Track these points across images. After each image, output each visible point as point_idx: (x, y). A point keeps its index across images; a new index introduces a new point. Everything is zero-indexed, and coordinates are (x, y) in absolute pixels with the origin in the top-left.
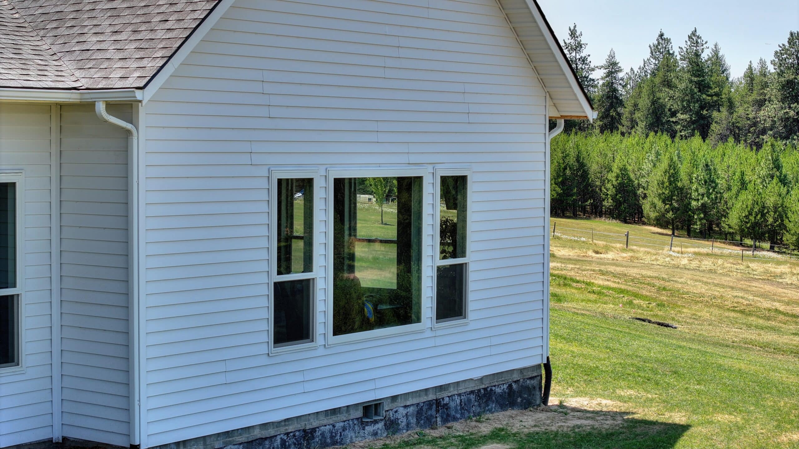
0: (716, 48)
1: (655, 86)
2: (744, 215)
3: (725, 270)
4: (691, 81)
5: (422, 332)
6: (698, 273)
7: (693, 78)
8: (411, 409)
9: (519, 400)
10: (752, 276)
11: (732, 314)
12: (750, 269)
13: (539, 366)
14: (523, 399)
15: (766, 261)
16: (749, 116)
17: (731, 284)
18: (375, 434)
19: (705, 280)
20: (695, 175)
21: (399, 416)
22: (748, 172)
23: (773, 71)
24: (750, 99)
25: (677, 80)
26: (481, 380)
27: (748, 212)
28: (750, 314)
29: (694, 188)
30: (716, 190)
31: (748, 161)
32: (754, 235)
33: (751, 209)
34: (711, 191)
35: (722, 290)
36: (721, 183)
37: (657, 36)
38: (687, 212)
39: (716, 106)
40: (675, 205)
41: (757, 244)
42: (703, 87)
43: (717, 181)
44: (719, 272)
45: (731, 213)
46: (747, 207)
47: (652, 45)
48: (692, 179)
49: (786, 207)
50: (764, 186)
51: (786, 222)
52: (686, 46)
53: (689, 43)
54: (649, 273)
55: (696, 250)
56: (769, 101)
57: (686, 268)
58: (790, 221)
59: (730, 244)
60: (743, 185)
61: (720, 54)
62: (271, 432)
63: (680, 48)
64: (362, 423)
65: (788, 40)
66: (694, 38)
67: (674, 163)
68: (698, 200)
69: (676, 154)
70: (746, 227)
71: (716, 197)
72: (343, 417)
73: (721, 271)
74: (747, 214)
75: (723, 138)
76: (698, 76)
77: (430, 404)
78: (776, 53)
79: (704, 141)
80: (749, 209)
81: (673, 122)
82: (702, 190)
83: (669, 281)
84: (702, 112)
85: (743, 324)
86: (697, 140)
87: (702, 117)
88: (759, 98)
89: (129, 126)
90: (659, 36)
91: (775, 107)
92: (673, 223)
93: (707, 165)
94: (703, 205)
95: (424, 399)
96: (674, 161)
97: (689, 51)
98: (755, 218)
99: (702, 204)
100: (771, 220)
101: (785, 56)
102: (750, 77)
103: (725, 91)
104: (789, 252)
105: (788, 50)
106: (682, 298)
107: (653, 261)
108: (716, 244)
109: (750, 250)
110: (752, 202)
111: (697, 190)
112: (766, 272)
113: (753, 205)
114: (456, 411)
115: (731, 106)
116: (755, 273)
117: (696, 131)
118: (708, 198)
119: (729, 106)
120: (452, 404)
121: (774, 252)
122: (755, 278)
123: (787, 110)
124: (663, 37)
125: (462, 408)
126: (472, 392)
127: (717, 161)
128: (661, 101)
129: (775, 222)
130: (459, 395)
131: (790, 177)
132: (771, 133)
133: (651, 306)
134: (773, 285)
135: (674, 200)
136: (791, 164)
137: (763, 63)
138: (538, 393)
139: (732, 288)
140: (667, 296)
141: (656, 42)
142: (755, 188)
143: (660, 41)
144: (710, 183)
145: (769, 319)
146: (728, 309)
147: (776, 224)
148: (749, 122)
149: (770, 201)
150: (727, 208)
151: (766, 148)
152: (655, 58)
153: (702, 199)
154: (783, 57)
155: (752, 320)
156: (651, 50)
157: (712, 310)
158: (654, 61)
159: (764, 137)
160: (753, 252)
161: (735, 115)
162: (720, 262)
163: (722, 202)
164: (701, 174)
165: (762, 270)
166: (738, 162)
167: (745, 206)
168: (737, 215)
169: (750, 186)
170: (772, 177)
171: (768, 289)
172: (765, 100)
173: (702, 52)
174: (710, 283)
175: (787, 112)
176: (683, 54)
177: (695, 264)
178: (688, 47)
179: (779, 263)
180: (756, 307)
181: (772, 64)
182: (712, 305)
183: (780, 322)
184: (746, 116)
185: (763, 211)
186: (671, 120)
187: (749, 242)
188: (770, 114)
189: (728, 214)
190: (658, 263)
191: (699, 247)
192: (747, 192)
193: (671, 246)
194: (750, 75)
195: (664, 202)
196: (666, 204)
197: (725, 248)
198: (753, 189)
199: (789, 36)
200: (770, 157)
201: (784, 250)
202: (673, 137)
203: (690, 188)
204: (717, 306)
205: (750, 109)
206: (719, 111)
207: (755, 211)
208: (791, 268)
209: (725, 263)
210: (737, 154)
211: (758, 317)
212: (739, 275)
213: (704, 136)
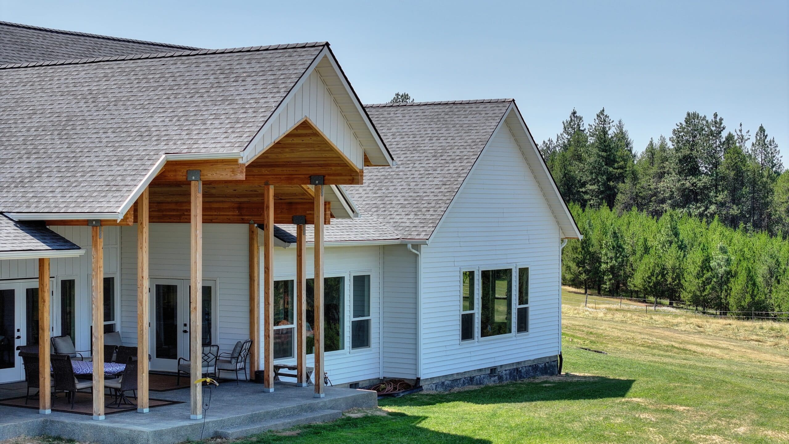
0: (620, 124)
1: (566, 160)
2: (647, 276)
3: (633, 321)
4: (599, 156)
5: (511, 337)
6: (613, 323)
7: (600, 153)
8: (507, 372)
9: (549, 371)
10: (655, 325)
11: (642, 348)
12: (653, 320)
13: (557, 355)
14: (550, 371)
15: (667, 314)
16: (651, 187)
17: (639, 331)
18: (494, 381)
19: (619, 328)
20: (604, 242)
21: (503, 374)
22: (650, 238)
23: (672, 147)
24: (651, 171)
25: (587, 155)
26: (534, 360)
27: (651, 273)
28: (654, 348)
29: (603, 252)
30: (622, 254)
31: (650, 228)
32: (656, 293)
33: (653, 271)
34: (618, 255)
35: (632, 334)
36: (628, 248)
37: (570, 113)
38: (598, 274)
39: (621, 178)
40: (588, 267)
41: (658, 300)
42: (610, 161)
43: (624, 246)
44: (629, 322)
45: (636, 274)
46: (649, 268)
47: (565, 122)
48: (602, 245)
49: (682, 268)
50: (664, 250)
51: (682, 281)
52: (595, 124)
53: (597, 121)
54: (577, 323)
55: (607, 306)
56: (668, 174)
57: (602, 320)
58: (686, 281)
59: (635, 301)
60: (647, 250)
61: (624, 130)
62: (460, 377)
63: (589, 125)
64: (490, 376)
65: (685, 119)
66: (602, 116)
67: (586, 231)
68: (607, 263)
69: (587, 223)
70: (649, 286)
71: (623, 261)
72: (483, 373)
73: (631, 322)
74: (650, 274)
75: (628, 207)
76: (605, 151)
77: (514, 369)
78: (674, 130)
79: (611, 210)
80: (651, 270)
81: (582, 192)
82: (610, 255)
83: (593, 328)
84: (609, 183)
85: (649, 353)
86: (605, 210)
87: (609, 188)
88: (659, 171)
89: (418, 253)
90: (572, 114)
91: (673, 179)
92: (585, 283)
93: (615, 233)
94: (612, 268)
95: (512, 368)
96: (586, 229)
97: (597, 128)
98: (656, 278)
99: (611, 266)
100: (670, 280)
101: (682, 134)
102: (651, 152)
103: (629, 164)
104: (686, 307)
105: (685, 128)
106: (606, 339)
107: (576, 314)
108: (623, 301)
109: (653, 306)
110: (653, 264)
111: (606, 254)
112: (666, 322)
113: (654, 266)
114: (524, 374)
115: (635, 178)
116: (657, 323)
117: (604, 201)
118: (616, 261)
119: (632, 178)
120: (523, 371)
121: (673, 307)
122: (657, 327)
123: (683, 182)
124: (575, 115)
125: (526, 373)
126: (530, 366)
127: (624, 228)
128: (572, 173)
129: (673, 282)
130: (525, 367)
131: (686, 242)
132: (670, 201)
133: (586, 343)
134: (671, 332)
135: (587, 263)
136: (687, 231)
137: (663, 139)
138: (556, 369)
139: (640, 333)
140: (595, 337)
141: (570, 119)
142: (656, 253)
143: (573, 119)
144: (618, 248)
145: (667, 351)
146: (639, 345)
147: (674, 284)
148: (650, 192)
149: (669, 264)
150: (633, 270)
151: (665, 218)
152: (568, 134)
153: (611, 262)
154: (680, 134)
155: (655, 351)
156: (564, 126)
157: (627, 345)
158: (566, 136)
159: (664, 206)
160: (655, 307)
161: (638, 186)
162: (629, 315)
163: (628, 264)
164: (609, 240)
165: (662, 320)
166: (641, 229)
167: (647, 268)
168: (641, 276)
169: (652, 251)
170: (671, 243)
171: (666, 334)
172: (664, 173)
173: (609, 130)
174: (623, 330)
175: (683, 184)
176: (591, 131)
177: (609, 316)
178: (596, 125)
179: (676, 316)
180: (659, 344)
181: (670, 140)
182: (627, 343)
183: (675, 353)
184: (648, 187)
185: (664, 272)
186: (581, 190)
187: (652, 299)
188: (669, 185)
189: (633, 274)
190: (581, 316)
191: (609, 304)
192: (649, 256)
193: (586, 303)
194: (651, 151)
195: (578, 265)
196: (579, 267)
197: (631, 304)
198: (654, 253)
199: (686, 116)
200: (669, 226)
201: (682, 306)
202: (583, 206)
203: (601, 253)
204: (630, 343)
205: (651, 181)
206: (624, 182)
207: (656, 272)
208: (685, 319)
209: (633, 316)
210: (640, 222)
211: (660, 350)
212: (645, 325)
213: (611, 206)
